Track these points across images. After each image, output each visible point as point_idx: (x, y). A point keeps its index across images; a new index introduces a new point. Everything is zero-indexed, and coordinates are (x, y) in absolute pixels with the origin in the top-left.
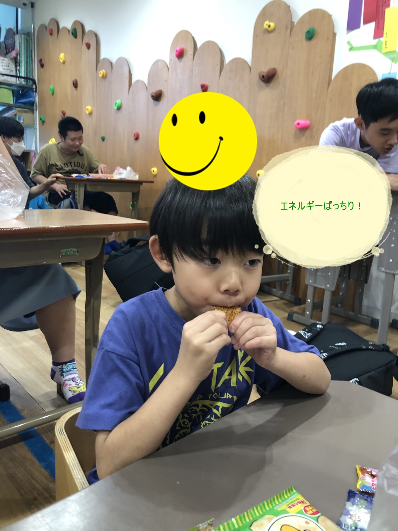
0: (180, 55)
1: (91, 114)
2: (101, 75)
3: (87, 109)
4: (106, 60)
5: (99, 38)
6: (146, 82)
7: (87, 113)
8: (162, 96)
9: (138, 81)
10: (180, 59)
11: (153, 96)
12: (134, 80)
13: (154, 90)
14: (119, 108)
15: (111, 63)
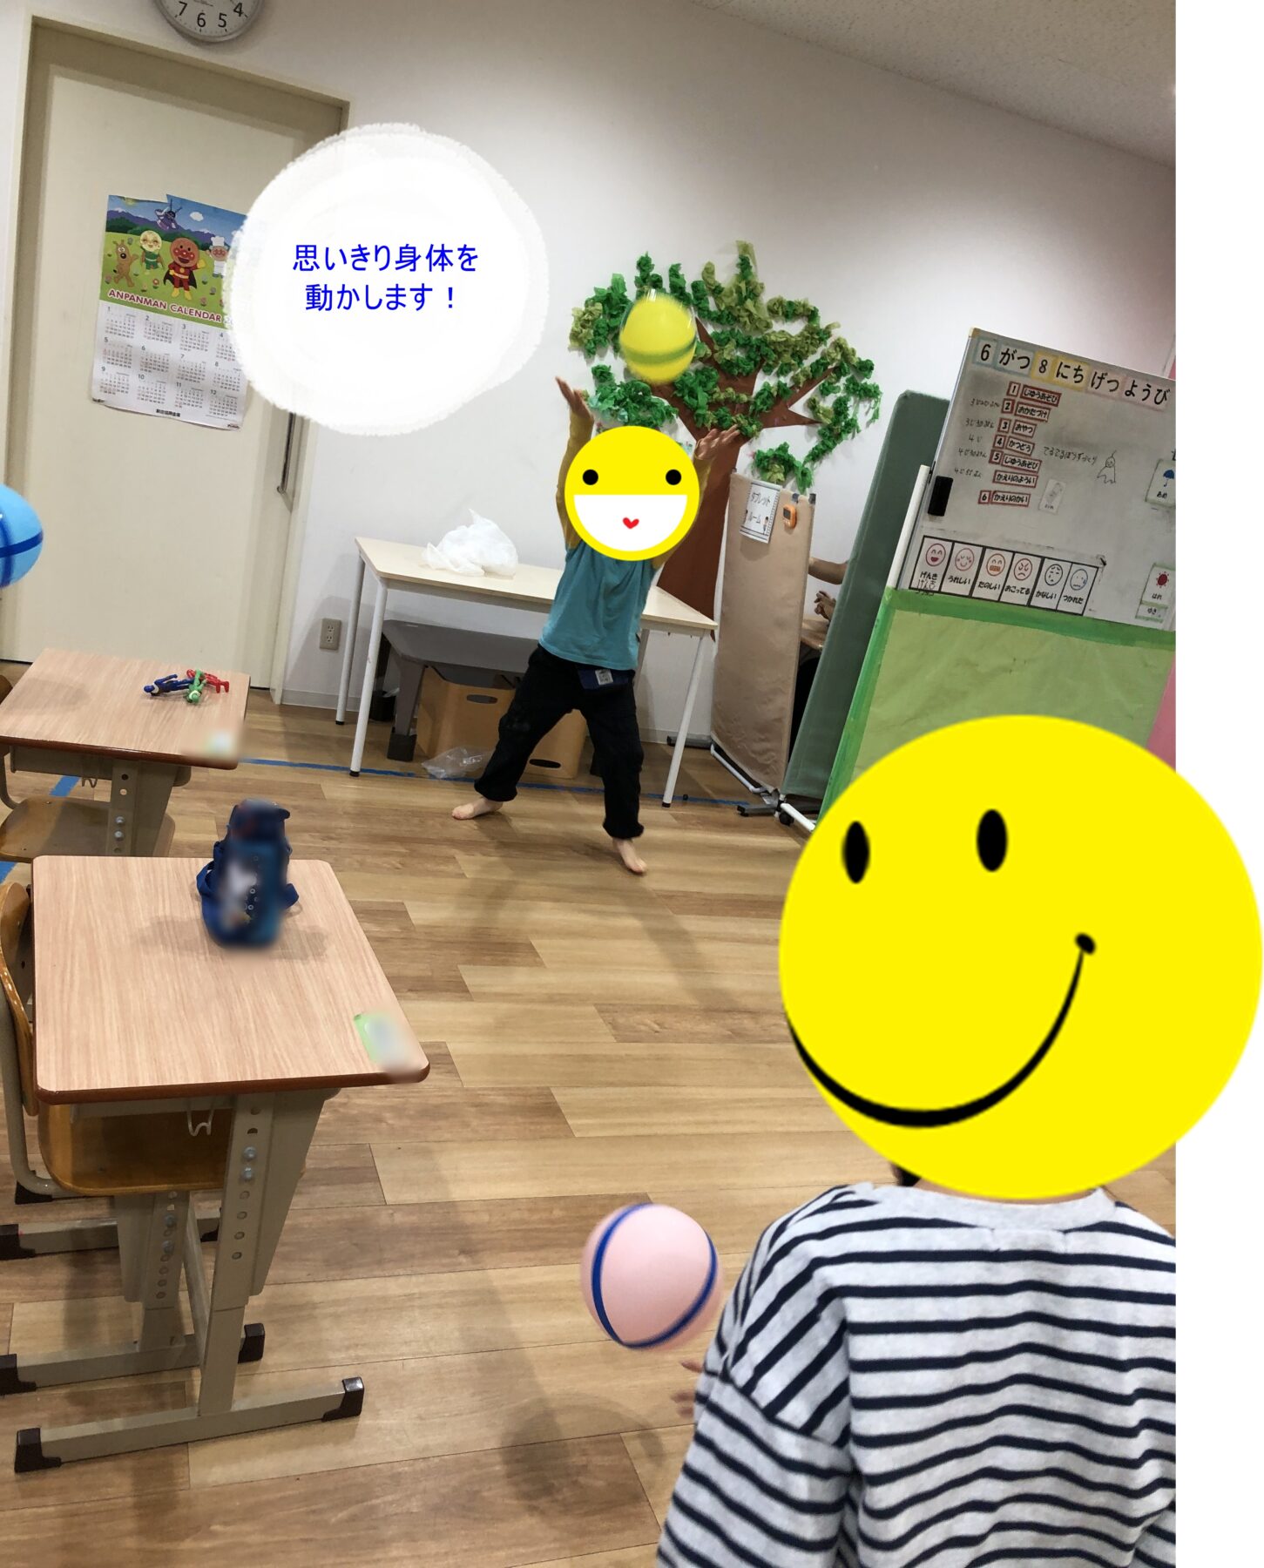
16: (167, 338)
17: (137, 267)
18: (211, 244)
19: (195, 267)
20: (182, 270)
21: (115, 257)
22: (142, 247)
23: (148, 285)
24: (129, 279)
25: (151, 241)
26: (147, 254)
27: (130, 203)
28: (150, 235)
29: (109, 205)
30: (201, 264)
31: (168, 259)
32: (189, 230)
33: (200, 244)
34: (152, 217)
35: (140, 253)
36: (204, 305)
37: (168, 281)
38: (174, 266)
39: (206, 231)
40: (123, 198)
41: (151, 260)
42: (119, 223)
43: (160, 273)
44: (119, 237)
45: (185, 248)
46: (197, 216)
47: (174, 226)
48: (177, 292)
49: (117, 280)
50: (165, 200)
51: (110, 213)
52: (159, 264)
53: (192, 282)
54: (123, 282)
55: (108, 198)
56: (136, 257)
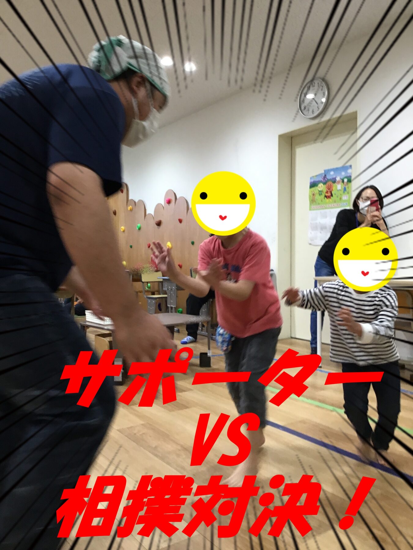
0: (169, 202)
1: (124, 231)
2: (129, 209)
3: (122, 229)
4: (132, 200)
5: (128, 187)
6: (153, 215)
7: (122, 231)
8: (161, 223)
9: (149, 214)
10: (169, 204)
11: (156, 224)
12: (147, 213)
13: (157, 220)
14: (140, 229)
15: (135, 202)
16: (326, 217)
17: (317, 197)
18: (336, 179)
19: (333, 190)
20: (329, 193)
21: (311, 195)
22: (319, 190)
23: (320, 202)
24: (315, 201)
25: (321, 187)
26: (319, 191)
27: (315, 177)
28: (321, 185)
29: (310, 180)
30: (334, 188)
31: (325, 191)
32: (330, 179)
33: (333, 181)
34: (321, 179)
35: (318, 192)
36: (335, 202)
37: (325, 198)
38: (327, 192)
39: (334, 177)
40: (313, 177)
41: (320, 193)
42: (313, 185)
43: (323, 196)
44: (313, 189)
45: (330, 185)
46: (332, 173)
47: (326, 179)
48: (327, 200)
49: (313, 203)
50: (323, 172)
51: (311, 183)
52: (323, 194)
53: (332, 195)
54: (314, 202)
55: (309, 178)
56: (317, 193)
